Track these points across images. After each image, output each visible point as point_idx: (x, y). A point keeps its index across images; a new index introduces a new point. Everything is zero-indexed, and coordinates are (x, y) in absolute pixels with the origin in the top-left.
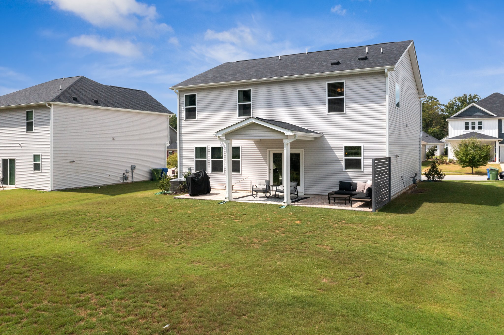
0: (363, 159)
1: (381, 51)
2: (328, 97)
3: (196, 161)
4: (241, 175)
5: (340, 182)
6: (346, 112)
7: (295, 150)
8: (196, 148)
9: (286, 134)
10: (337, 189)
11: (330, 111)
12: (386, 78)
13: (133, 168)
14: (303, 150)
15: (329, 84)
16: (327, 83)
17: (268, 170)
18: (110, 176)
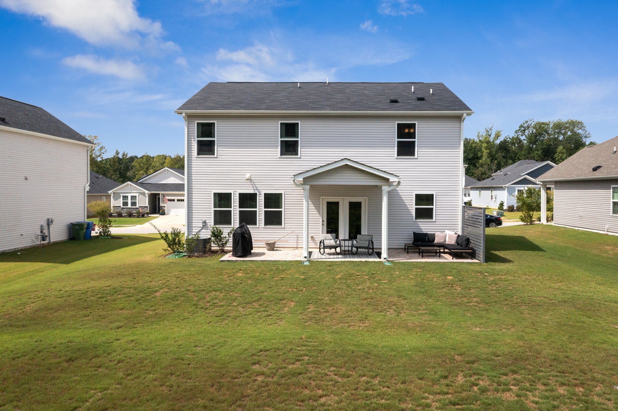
0: (436, 207)
1: (431, 92)
2: (398, 138)
3: (215, 211)
4: (284, 228)
5: (414, 233)
6: (418, 157)
7: (356, 198)
8: (215, 194)
9: (390, 180)
10: (410, 242)
11: (399, 154)
12: (462, 123)
13: (49, 222)
14: (367, 198)
15: (398, 124)
16: (397, 122)
17: (321, 222)
18: (22, 235)
